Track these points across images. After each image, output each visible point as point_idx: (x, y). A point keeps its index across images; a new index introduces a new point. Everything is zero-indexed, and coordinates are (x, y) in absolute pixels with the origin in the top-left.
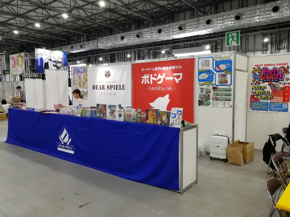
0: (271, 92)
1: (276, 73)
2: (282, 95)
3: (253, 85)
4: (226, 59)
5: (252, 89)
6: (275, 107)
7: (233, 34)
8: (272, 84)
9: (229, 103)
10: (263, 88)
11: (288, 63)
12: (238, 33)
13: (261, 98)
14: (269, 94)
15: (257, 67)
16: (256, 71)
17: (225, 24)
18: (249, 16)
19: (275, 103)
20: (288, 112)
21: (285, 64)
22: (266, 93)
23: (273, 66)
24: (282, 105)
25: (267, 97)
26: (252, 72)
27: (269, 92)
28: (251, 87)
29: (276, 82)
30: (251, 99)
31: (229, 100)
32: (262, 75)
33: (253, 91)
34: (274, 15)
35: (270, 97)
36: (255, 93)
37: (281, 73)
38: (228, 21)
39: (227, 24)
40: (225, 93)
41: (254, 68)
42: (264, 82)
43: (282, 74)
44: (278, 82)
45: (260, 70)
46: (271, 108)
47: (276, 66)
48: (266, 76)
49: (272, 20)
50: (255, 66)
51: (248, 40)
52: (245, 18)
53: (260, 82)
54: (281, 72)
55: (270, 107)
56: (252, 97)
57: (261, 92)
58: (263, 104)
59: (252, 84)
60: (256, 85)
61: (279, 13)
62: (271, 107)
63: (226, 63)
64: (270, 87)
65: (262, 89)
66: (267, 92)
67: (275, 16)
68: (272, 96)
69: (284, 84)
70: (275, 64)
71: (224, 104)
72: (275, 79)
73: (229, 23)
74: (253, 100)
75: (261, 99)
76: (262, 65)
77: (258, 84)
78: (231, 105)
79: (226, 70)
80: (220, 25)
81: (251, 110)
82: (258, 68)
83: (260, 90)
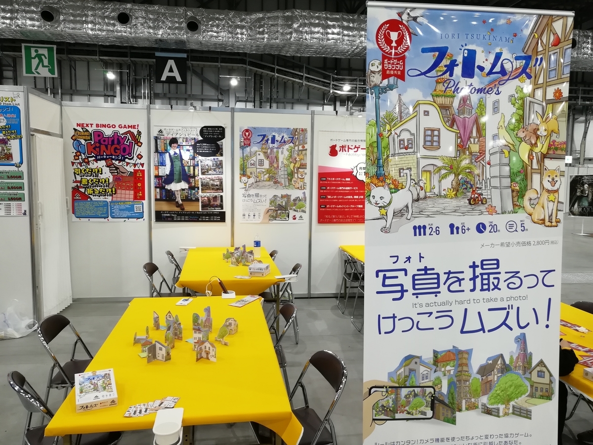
0: (111, 180)
1: (119, 142)
2: (132, 187)
3: (75, 166)
4: (4, 102)
5: (75, 173)
6: (121, 210)
7: (41, 51)
8: (113, 164)
9: (20, 206)
10: (96, 172)
11: (138, 125)
12: (50, 50)
13: (94, 193)
14: (109, 183)
15: (82, 129)
16: (80, 135)
17: (19, 22)
18: (72, 18)
19: (121, 202)
20: (144, 220)
21: (134, 127)
22: (103, 183)
23: (112, 129)
24: (133, 206)
25: (104, 190)
26: (72, 138)
27: (107, 180)
28: (71, 169)
29: (120, 161)
30: (73, 196)
31: (20, 199)
32: (92, 145)
33: (76, 178)
34: (122, 29)
35: (110, 190)
36: (81, 182)
37: (128, 144)
38: (25, 18)
39: (22, 23)
40: (8, 183)
41: (75, 130)
42: (96, 160)
43: (129, 146)
44: (124, 160)
45: (88, 136)
46: (113, 213)
47: (117, 129)
48: (99, 147)
49: (118, 38)
50: (78, 125)
51: (75, 70)
52: (64, 20)
53: (90, 159)
54: (127, 142)
55: (111, 210)
56: (75, 190)
57: (92, 180)
58: (99, 205)
59: (73, 163)
60: (81, 166)
61: (131, 28)
62: (113, 210)
63: (6, 113)
64: (110, 170)
65: (94, 174)
66: (104, 180)
67: (122, 31)
68: (114, 189)
69: (135, 165)
70: (115, 126)
71: (8, 208)
72: (117, 154)
73: (29, 22)
74: (77, 198)
75: (94, 196)
76: (91, 125)
77: (85, 164)
78: (25, 211)
79: (6, 128)
80: (6, 24)
81: (74, 219)
82: (85, 130)
83: (90, 176)
